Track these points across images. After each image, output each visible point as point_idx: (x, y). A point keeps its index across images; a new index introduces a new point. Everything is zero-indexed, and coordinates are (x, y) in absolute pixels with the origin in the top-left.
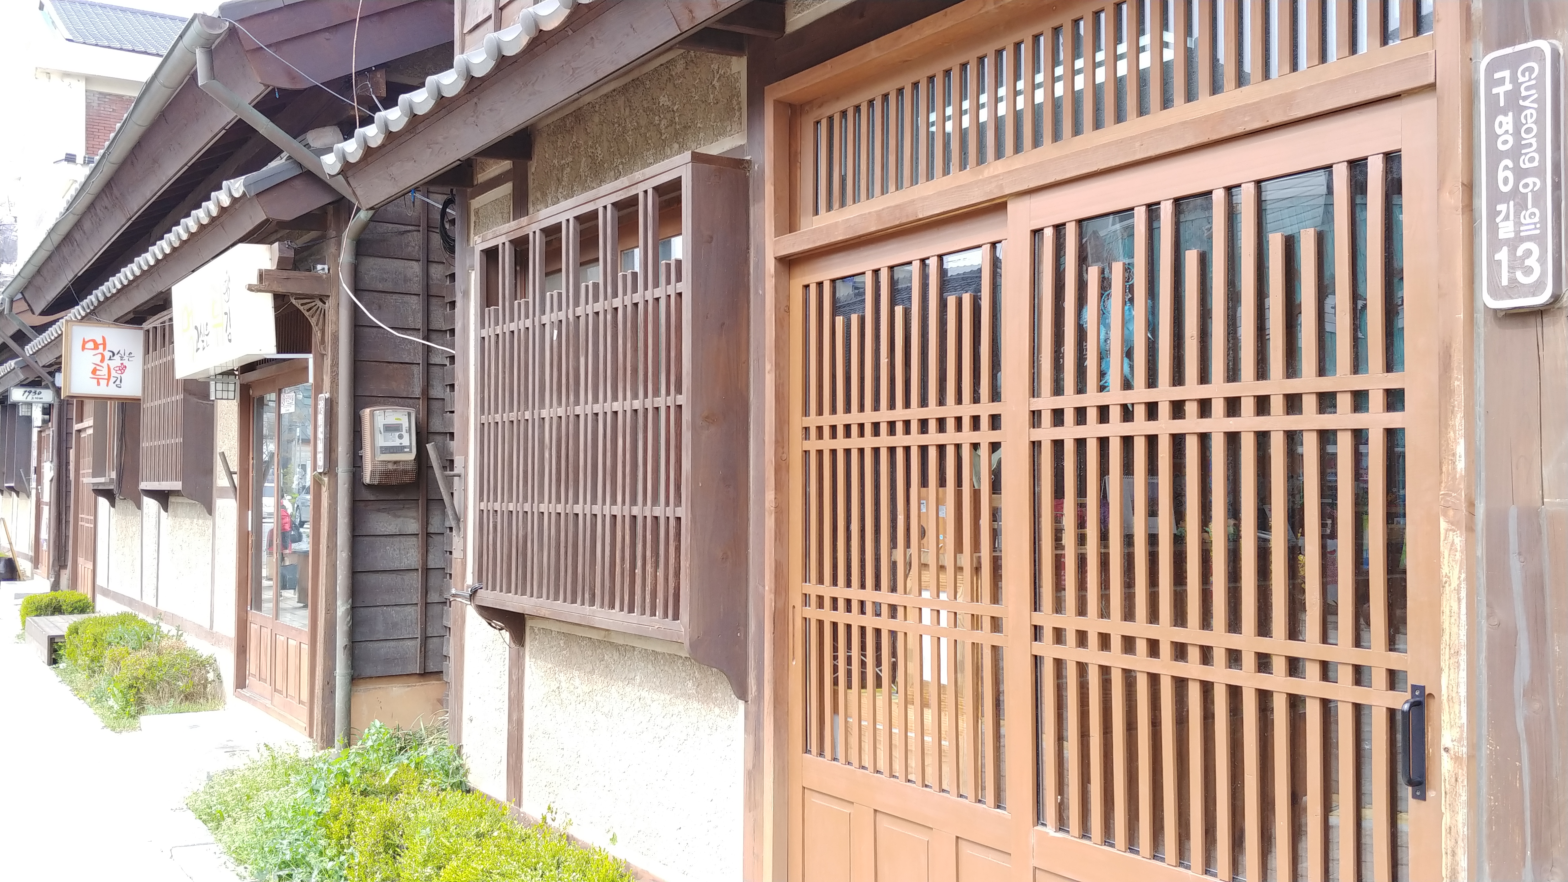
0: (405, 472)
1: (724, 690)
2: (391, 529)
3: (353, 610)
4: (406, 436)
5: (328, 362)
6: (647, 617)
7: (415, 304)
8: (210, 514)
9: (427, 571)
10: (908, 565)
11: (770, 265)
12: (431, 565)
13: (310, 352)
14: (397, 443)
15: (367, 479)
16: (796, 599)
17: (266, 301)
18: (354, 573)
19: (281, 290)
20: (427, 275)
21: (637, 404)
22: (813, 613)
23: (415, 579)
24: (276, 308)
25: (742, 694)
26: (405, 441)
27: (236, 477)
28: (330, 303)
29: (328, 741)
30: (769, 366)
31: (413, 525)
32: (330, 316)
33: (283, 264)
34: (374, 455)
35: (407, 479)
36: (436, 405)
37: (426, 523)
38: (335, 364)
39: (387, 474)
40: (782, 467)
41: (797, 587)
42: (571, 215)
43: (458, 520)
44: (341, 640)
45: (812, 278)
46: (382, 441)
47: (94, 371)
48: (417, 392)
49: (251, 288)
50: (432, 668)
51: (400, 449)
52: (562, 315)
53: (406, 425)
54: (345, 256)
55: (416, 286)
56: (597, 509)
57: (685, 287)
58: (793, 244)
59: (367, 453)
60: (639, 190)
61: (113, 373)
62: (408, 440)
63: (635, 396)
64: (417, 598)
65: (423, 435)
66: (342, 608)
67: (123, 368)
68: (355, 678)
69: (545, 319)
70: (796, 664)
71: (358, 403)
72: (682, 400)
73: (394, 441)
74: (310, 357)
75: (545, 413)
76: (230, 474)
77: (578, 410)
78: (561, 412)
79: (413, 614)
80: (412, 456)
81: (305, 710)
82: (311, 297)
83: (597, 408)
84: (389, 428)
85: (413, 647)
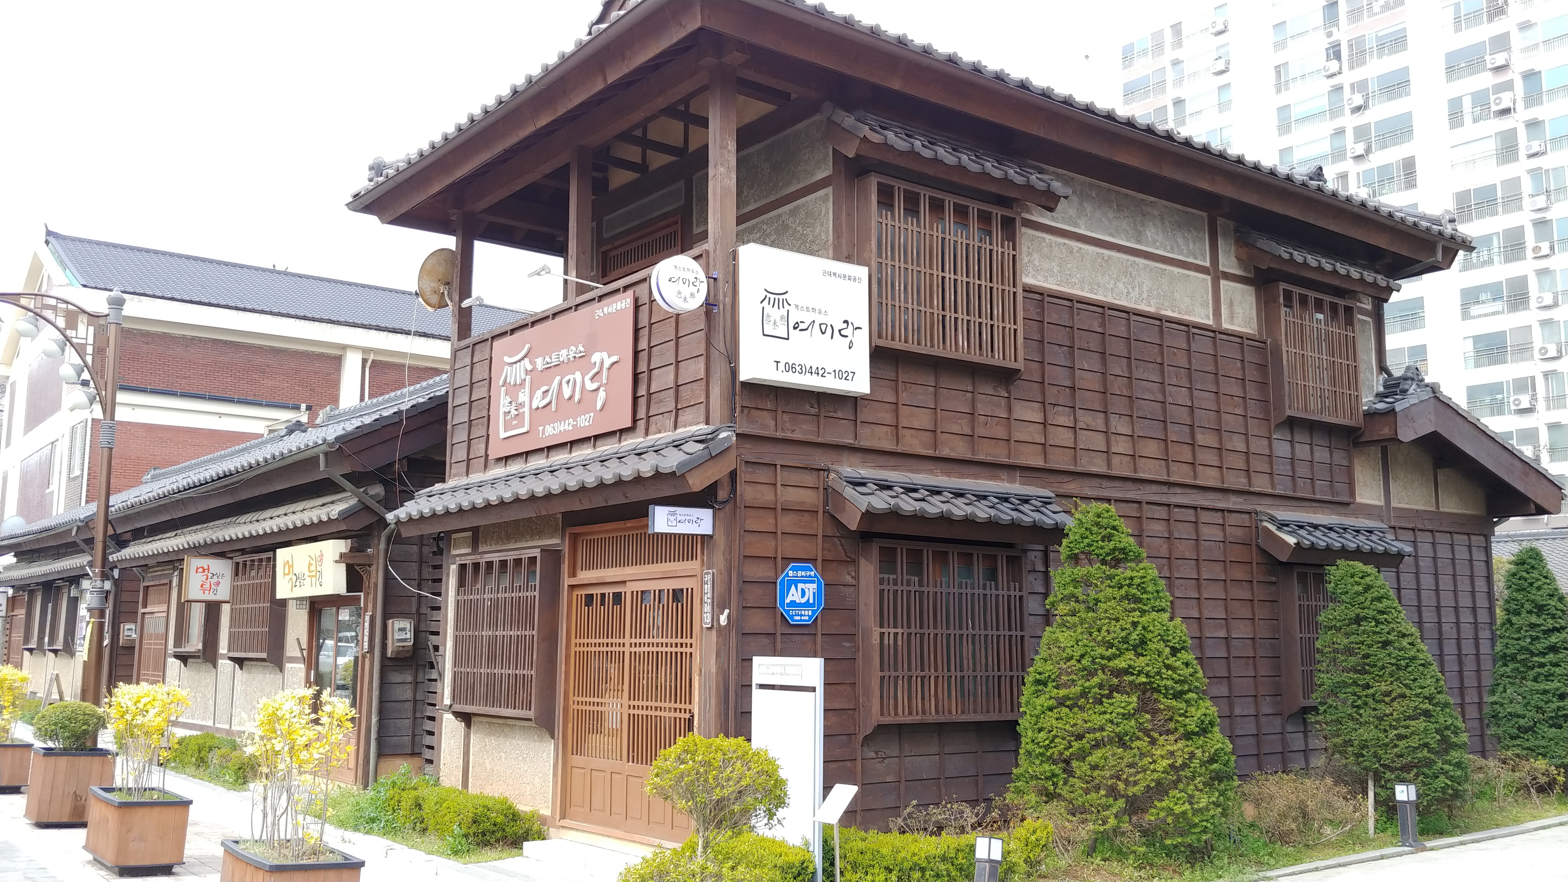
0: (408, 651)
1: (547, 737)
2: (399, 680)
3: (380, 721)
4: (409, 633)
5: (371, 597)
6: (520, 711)
7: (415, 566)
8: (281, 671)
9: (415, 701)
10: (606, 690)
11: (566, 587)
12: (418, 699)
13: (361, 591)
14: (404, 637)
15: (389, 655)
16: (571, 703)
17: (343, 567)
18: (382, 701)
19: (350, 562)
20: (421, 552)
21: (519, 633)
22: (576, 707)
23: (411, 704)
24: (347, 570)
25: (553, 738)
26: (408, 636)
27: (305, 653)
28: (374, 567)
29: (366, 787)
30: (565, 621)
31: (409, 678)
32: (373, 574)
33: (352, 549)
34: (393, 643)
35: (408, 655)
36: (423, 617)
37: (416, 677)
38: (375, 598)
39: (398, 652)
40: (568, 657)
41: (571, 698)
42: (498, 559)
43: (440, 675)
44: (374, 736)
45: (579, 593)
46: (397, 637)
47: (202, 586)
48: (414, 610)
49: (336, 562)
50: (416, 751)
51: (405, 640)
52: (492, 596)
53: (408, 628)
54: (382, 546)
55: (416, 558)
56: (503, 671)
57: (537, 593)
58: (573, 582)
59: (390, 642)
60: (523, 557)
61: (213, 587)
62: (409, 635)
63: (518, 630)
64: (410, 715)
65: (417, 632)
66: (374, 719)
67: (218, 583)
68: (380, 755)
69: (485, 596)
70: (570, 725)
71: (386, 617)
72: (534, 633)
73: (403, 636)
74: (362, 594)
75: (484, 633)
76: (302, 650)
77: (497, 633)
78: (490, 633)
79: (408, 723)
80: (411, 643)
81: (353, 773)
82: (364, 565)
83: (504, 633)
84: (400, 630)
85: (407, 740)
